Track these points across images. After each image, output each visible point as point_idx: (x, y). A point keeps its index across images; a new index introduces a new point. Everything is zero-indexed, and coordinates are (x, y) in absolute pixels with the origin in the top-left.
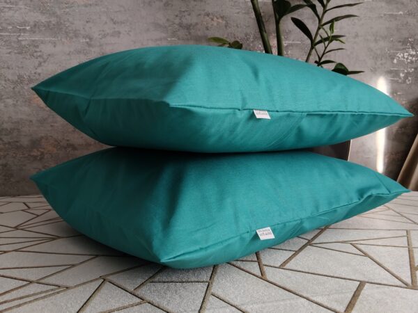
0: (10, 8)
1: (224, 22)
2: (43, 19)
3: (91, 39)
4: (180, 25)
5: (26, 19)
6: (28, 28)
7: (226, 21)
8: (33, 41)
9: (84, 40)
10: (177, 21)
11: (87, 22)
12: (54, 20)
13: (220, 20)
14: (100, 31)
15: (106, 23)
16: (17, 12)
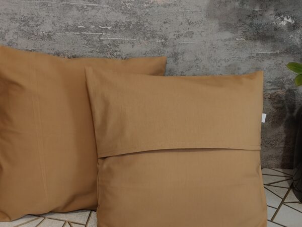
0: (93, 7)
2: (124, 19)
3: (166, 39)
4: (251, 25)
5: (108, 19)
6: (109, 28)
8: (113, 41)
9: (160, 41)
10: (248, 21)
11: (164, 23)
12: (134, 20)
13: (290, 20)
14: (175, 32)
15: (182, 23)
16: (100, 11)
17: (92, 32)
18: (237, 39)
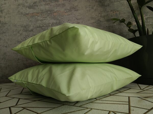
0: (45, 19)
1: (119, 13)
2: (55, 21)
4: (101, 16)
5: (50, 22)
7: (119, 12)
10: (100, 15)
11: (68, 20)
12: (58, 21)
13: (117, 12)
15: (75, 20)
16: (47, 20)
17: (45, 27)
18: (97, 22)
